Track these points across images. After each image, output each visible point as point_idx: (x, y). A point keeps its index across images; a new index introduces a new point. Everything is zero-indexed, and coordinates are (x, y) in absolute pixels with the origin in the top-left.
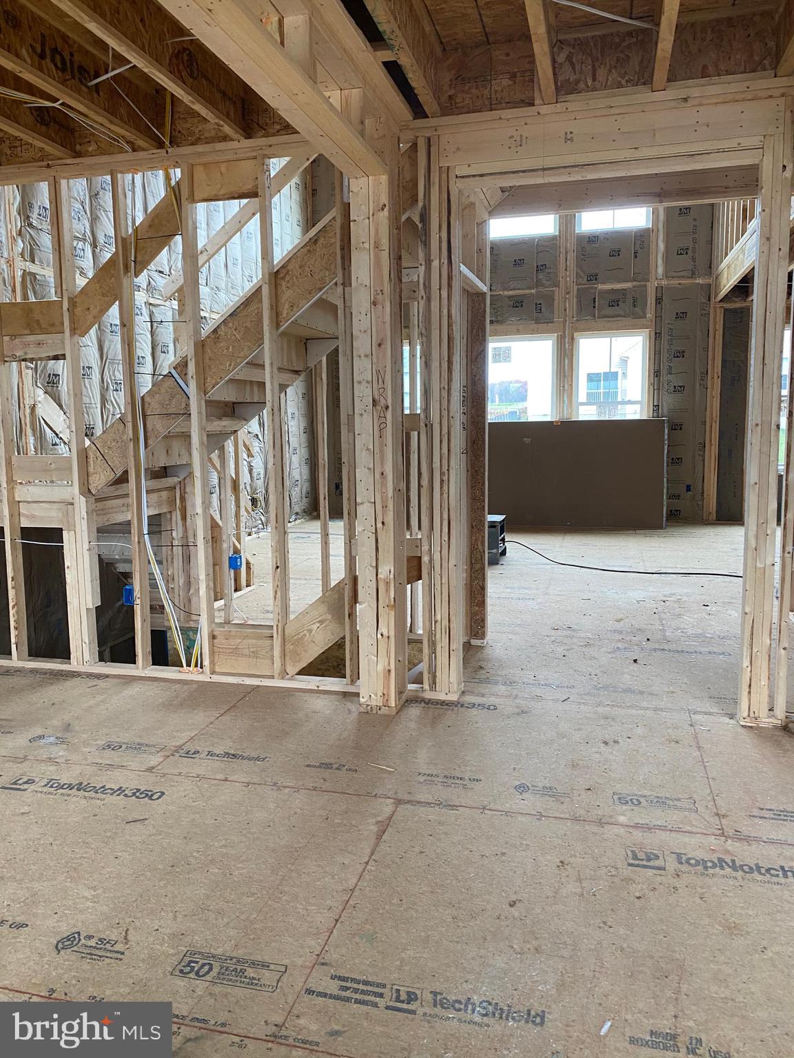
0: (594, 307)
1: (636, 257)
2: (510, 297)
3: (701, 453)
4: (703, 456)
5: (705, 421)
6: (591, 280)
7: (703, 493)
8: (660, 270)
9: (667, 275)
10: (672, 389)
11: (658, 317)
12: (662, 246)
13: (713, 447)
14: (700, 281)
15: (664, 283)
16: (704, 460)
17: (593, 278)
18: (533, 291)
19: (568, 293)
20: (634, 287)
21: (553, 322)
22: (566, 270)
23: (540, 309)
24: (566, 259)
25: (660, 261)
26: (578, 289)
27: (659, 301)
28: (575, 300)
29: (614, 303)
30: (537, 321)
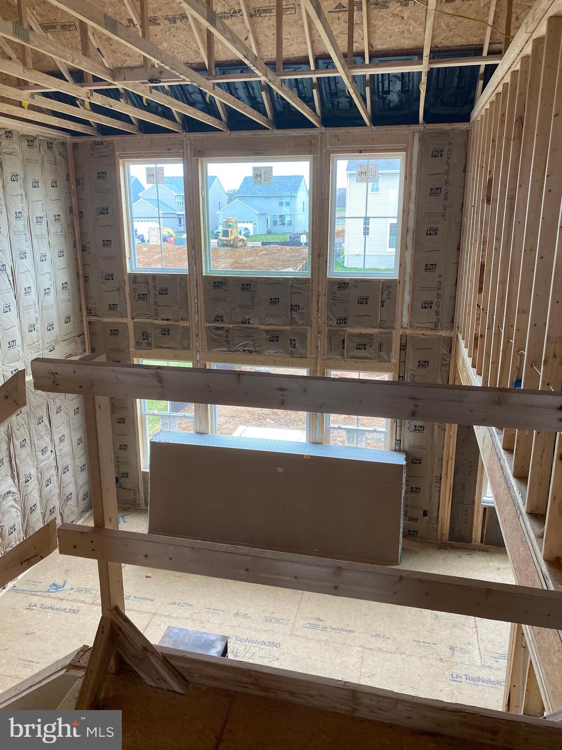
0: (344, 348)
1: (383, 306)
2: (267, 331)
3: (438, 485)
4: (440, 487)
5: (442, 458)
6: (340, 323)
7: (438, 517)
8: (405, 320)
9: (411, 325)
10: (413, 428)
11: (402, 362)
12: (407, 298)
13: (448, 479)
14: (443, 333)
15: (409, 332)
16: (440, 491)
17: (343, 321)
18: (288, 328)
19: (320, 332)
20: (380, 333)
21: (306, 358)
22: (318, 311)
23: (295, 345)
24: (318, 301)
25: (405, 312)
26: (329, 331)
27: (403, 347)
28: (326, 340)
29: (362, 346)
30: (292, 355)
